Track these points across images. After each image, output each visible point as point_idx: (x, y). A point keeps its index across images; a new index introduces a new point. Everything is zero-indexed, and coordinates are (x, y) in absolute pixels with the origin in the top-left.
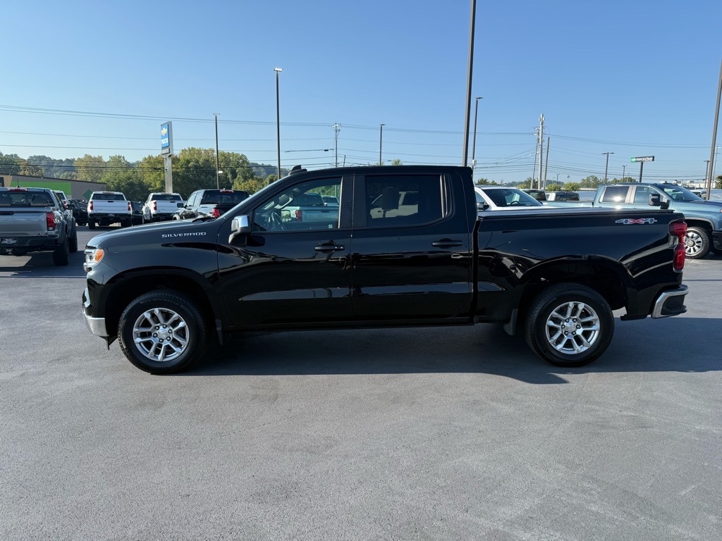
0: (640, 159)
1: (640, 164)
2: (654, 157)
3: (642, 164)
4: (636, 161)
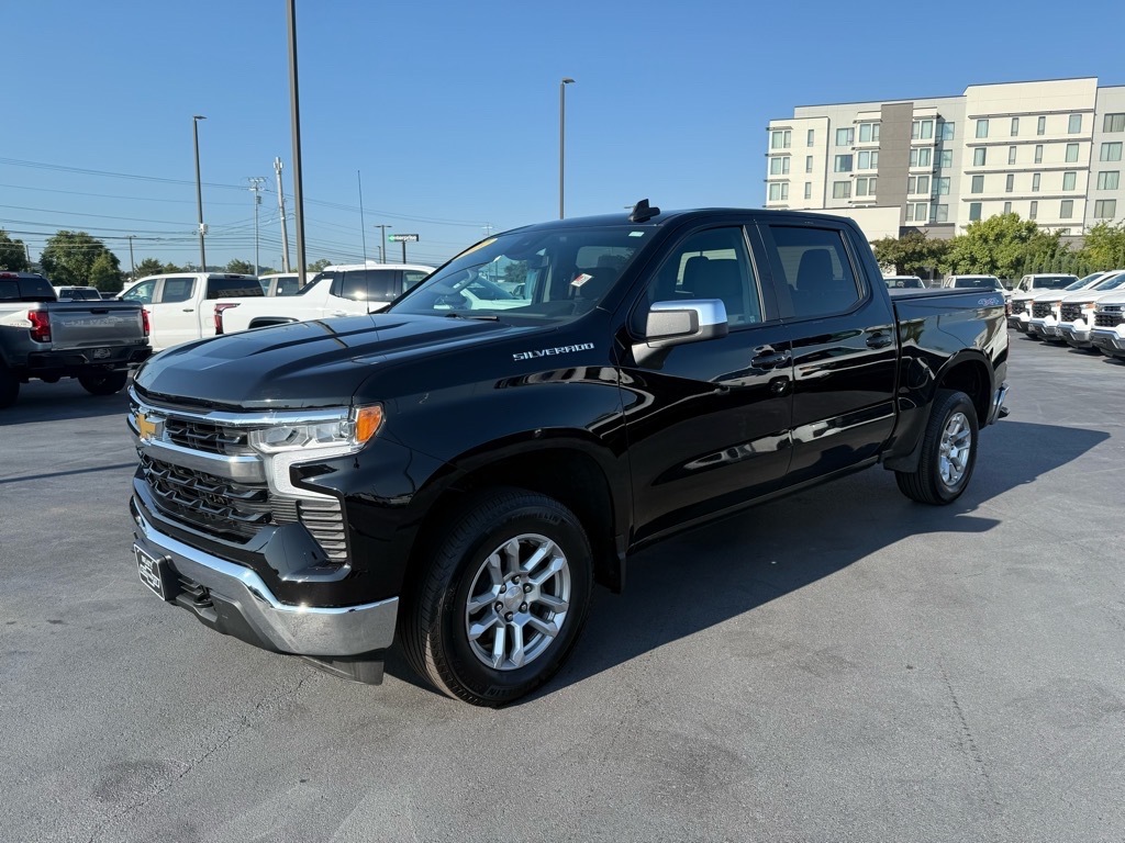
0: (401, 238)
1: (401, 244)
2: (417, 236)
3: (404, 244)
4: (396, 241)
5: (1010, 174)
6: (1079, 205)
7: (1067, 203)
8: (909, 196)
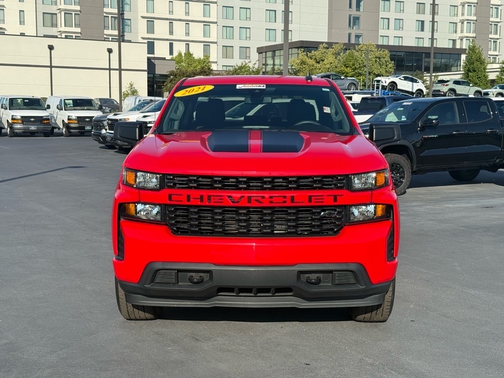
5: (171, 21)
6: (213, 48)
7: (207, 45)
8: (106, 32)
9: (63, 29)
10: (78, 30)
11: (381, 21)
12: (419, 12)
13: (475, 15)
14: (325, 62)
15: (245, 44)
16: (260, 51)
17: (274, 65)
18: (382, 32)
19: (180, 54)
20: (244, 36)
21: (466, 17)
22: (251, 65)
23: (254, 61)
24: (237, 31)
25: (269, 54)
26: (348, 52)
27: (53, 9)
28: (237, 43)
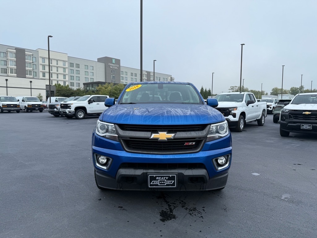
7: (65, 82)
8: (27, 76)
9: (10, 74)
10: (16, 75)
11: (121, 77)
12: (131, 76)
13: (147, 77)
14: (108, 88)
15: (78, 82)
16: (84, 84)
17: (90, 89)
18: (121, 81)
19: (56, 84)
20: (77, 79)
21: (144, 78)
22: (82, 89)
23: (82, 87)
24: (75, 78)
25: (91, 85)
26: (115, 86)
27: (5, 67)
28: (75, 82)
